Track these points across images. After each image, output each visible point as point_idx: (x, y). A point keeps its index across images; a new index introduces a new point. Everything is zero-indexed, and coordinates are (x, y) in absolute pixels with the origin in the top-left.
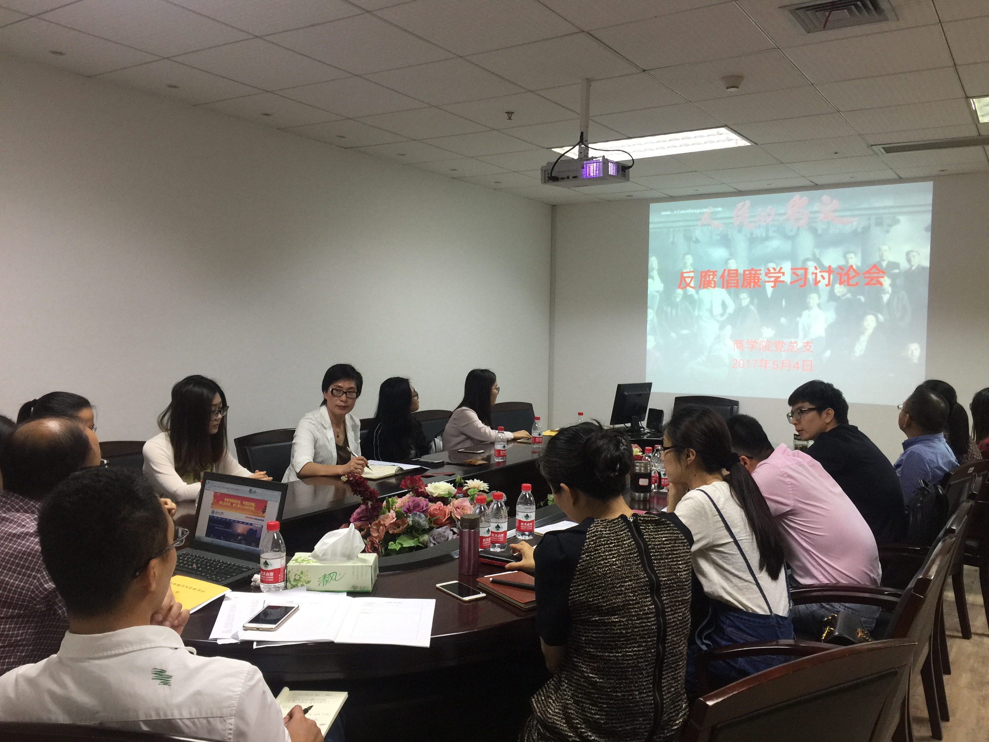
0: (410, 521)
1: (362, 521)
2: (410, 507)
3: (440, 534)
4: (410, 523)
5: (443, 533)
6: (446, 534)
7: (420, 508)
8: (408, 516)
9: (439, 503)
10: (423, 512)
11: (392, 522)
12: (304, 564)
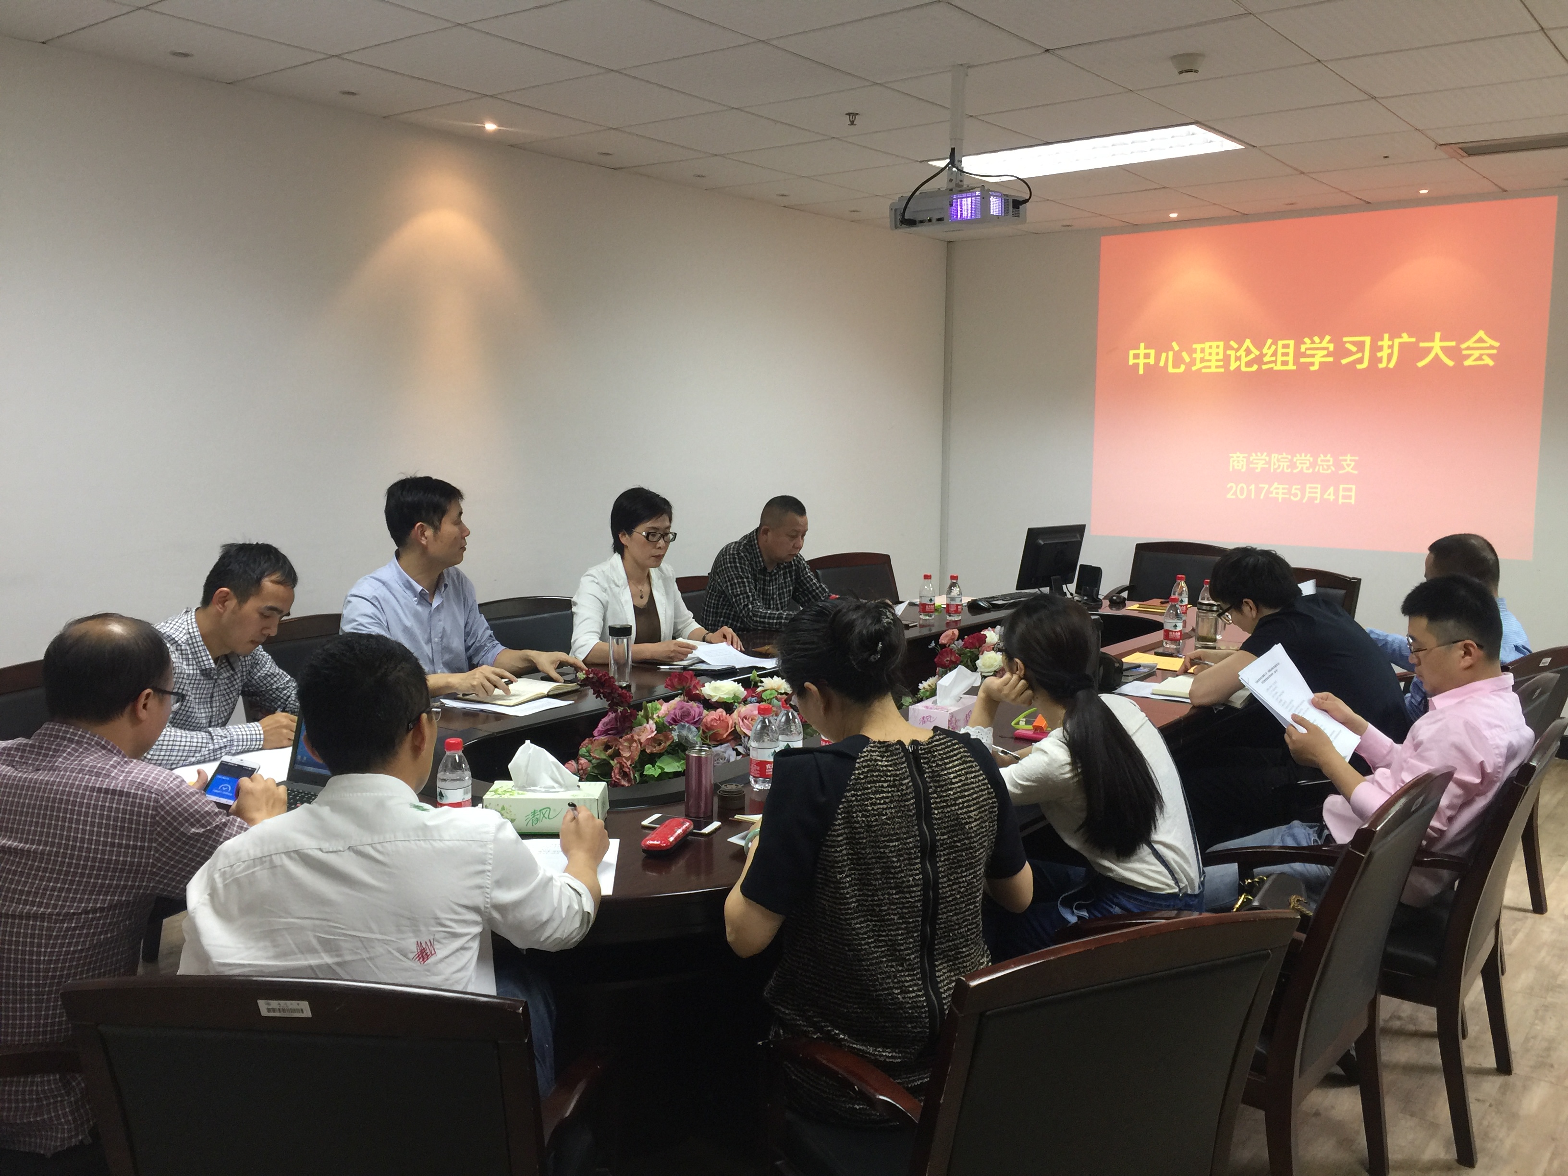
0: (675, 735)
1: (610, 734)
2: (676, 716)
3: (718, 754)
4: (676, 739)
5: (721, 754)
6: (726, 755)
7: (691, 717)
8: (673, 730)
9: (720, 711)
10: (695, 723)
11: (650, 737)
12: (507, 796)
